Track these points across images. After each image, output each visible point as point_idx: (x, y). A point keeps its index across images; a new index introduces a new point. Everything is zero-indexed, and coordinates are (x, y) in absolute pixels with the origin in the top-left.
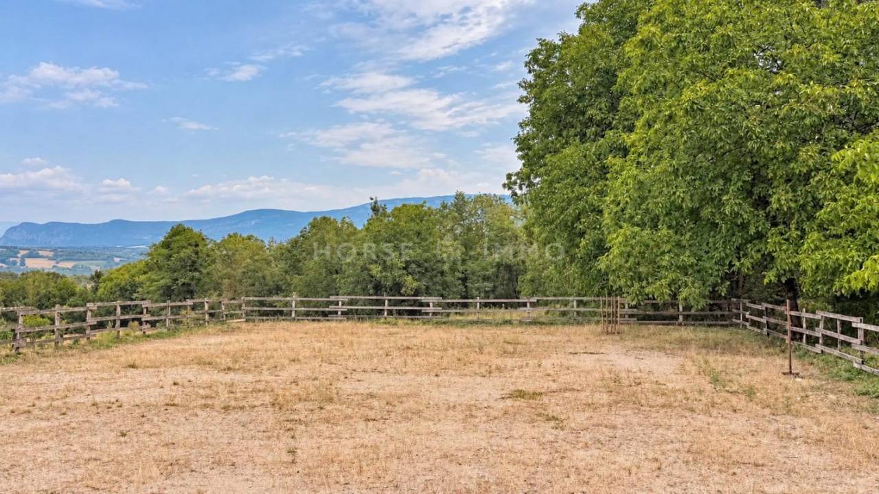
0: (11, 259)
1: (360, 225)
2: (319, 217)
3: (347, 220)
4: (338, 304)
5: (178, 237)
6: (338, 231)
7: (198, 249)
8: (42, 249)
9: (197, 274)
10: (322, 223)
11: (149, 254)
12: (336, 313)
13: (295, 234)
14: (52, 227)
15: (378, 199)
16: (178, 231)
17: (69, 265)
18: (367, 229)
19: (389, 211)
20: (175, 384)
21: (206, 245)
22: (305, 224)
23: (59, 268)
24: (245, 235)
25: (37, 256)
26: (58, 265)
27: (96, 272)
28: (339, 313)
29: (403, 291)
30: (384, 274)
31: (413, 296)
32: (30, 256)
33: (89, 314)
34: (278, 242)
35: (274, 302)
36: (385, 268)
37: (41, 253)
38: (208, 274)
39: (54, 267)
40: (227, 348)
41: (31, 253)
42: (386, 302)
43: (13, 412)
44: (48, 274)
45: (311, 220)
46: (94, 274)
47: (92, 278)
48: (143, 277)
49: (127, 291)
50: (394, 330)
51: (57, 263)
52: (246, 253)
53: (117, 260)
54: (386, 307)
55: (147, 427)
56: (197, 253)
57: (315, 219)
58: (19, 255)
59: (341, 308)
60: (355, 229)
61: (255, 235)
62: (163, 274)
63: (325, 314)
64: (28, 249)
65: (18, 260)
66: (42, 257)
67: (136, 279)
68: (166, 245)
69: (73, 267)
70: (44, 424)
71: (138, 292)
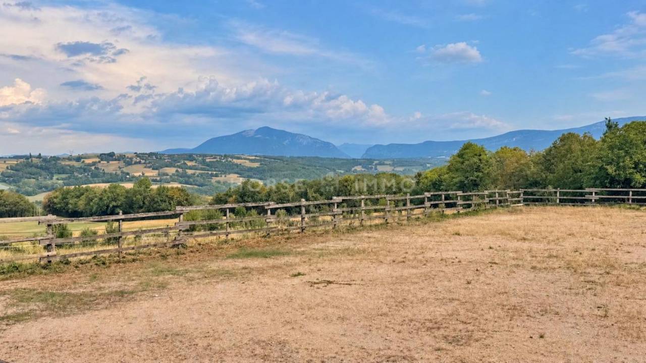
0: (370, 166)
1: (597, 138)
2: (566, 133)
3: (588, 135)
4: (592, 194)
5: (468, 151)
6: (581, 142)
7: (481, 157)
8: (385, 160)
9: (480, 174)
10: (568, 138)
11: (449, 162)
12: (591, 200)
13: (549, 145)
14: (391, 147)
15: (611, 118)
16: (468, 146)
17: (401, 169)
18: (604, 141)
19: (620, 126)
20: (491, 248)
21: (486, 155)
22: (556, 138)
23: (396, 171)
24: (512, 147)
25: (384, 164)
26: (395, 169)
27: (418, 173)
28: (593, 201)
29: (632, 184)
30: (617, 172)
31: (641, 188)
32: (380, 164)
33: (426, 199)
34: (536, 152)
35: (535, 192)
36: (619, 168)
37: (386, 162)
38: (488, 173)
39: (393, 170)
40: (518, 224)
41: (380, 162)
42: (631, 193)
43: (394, 261)
44: (391, 175)
45: (561, 136)
46: (416, 174)
47: (416, 177)
48: (446, 176)
49: (436, 185)
50: (638, 213)
51: (395, 168)
52: (513, 159)
53: (428, 165)
54: (631, 197)
55: (482, 278)
56: (480, 160)
57: (563, 135)
58: (374, 164)
59: (594, 197)
60: (594, 141)
61: (520, 147)
62: (459, 174)
63: (582, 201)
64: (379, 160)
65: (374, 167)
66: (387, 164)
67: (442, 177)
68: (461, 155)
69: (404, 170)
70: (414, 271)
71: (443, 185)
